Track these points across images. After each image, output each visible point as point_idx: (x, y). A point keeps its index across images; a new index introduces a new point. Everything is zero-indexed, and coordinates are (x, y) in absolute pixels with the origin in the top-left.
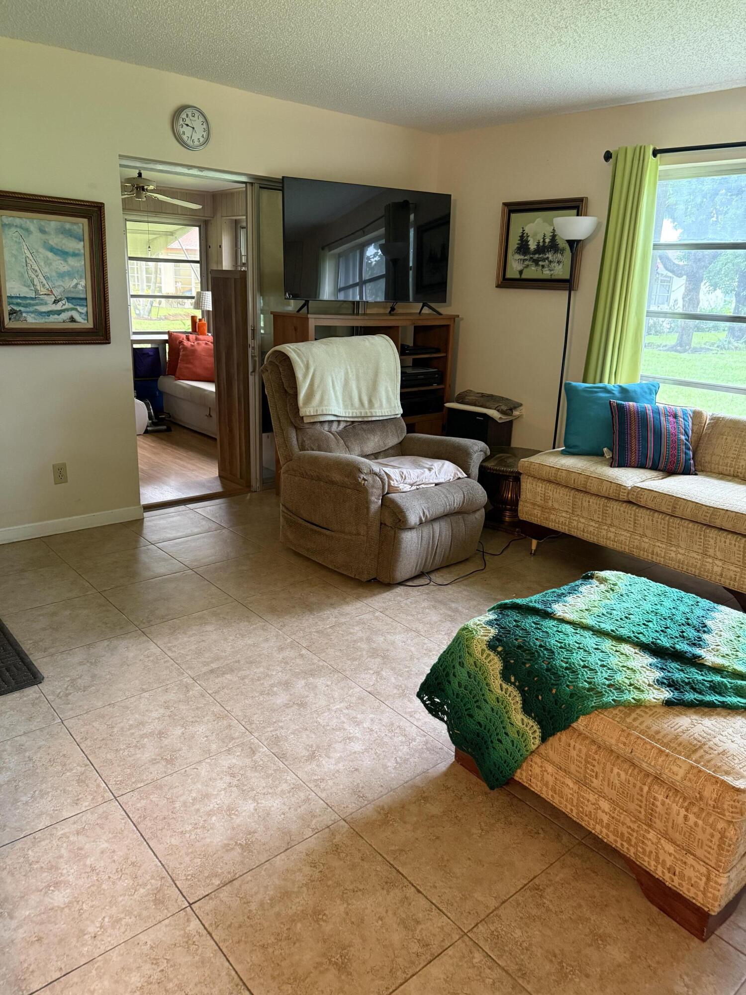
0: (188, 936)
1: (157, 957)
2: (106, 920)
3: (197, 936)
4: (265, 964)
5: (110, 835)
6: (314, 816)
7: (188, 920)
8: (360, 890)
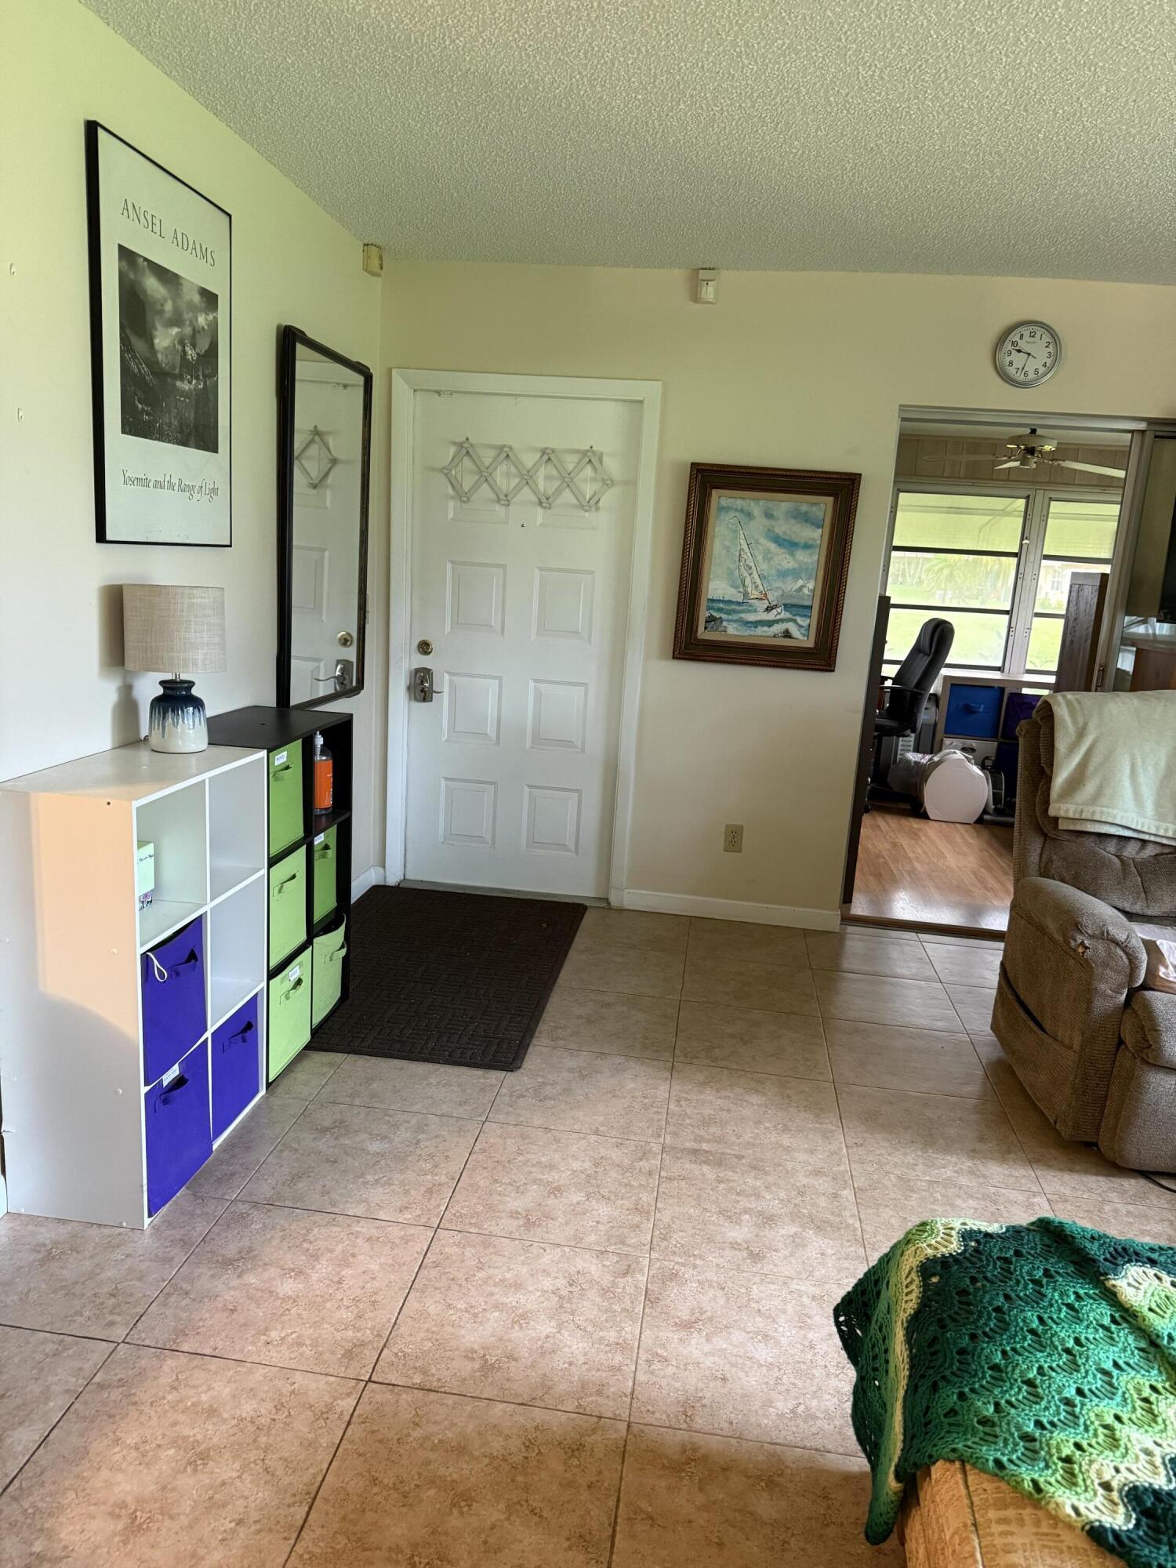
0: (330, 1408)
1: (285, 1404)
2: (294, 1335)
3: (337, 1416)
4: (355, 1498)
5: (390, 1261)
6: (599, 1393)
7: (349, 1395)
8: (541, 1516)
